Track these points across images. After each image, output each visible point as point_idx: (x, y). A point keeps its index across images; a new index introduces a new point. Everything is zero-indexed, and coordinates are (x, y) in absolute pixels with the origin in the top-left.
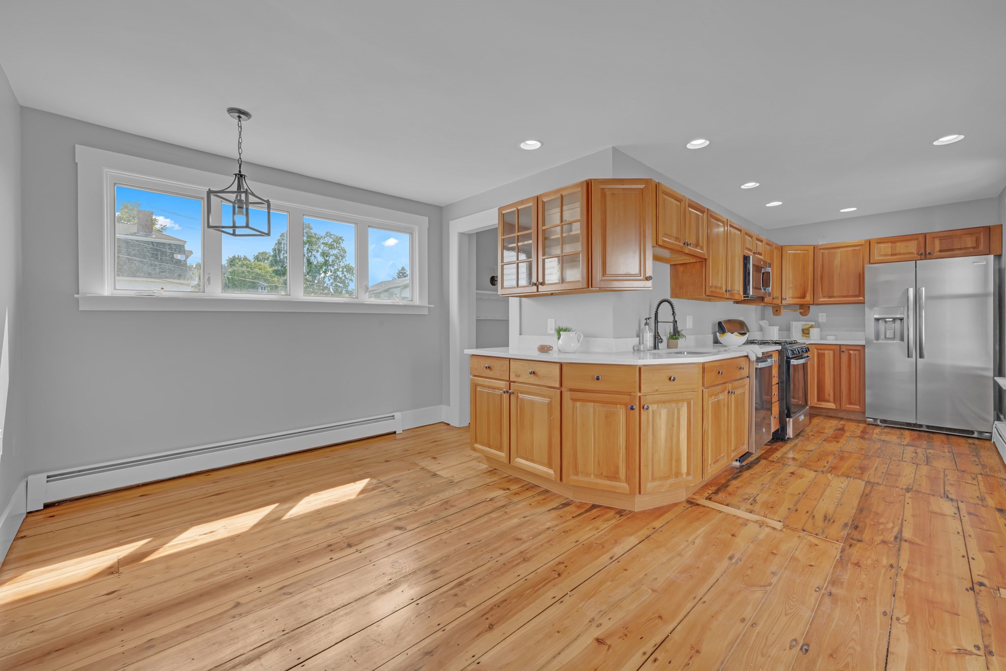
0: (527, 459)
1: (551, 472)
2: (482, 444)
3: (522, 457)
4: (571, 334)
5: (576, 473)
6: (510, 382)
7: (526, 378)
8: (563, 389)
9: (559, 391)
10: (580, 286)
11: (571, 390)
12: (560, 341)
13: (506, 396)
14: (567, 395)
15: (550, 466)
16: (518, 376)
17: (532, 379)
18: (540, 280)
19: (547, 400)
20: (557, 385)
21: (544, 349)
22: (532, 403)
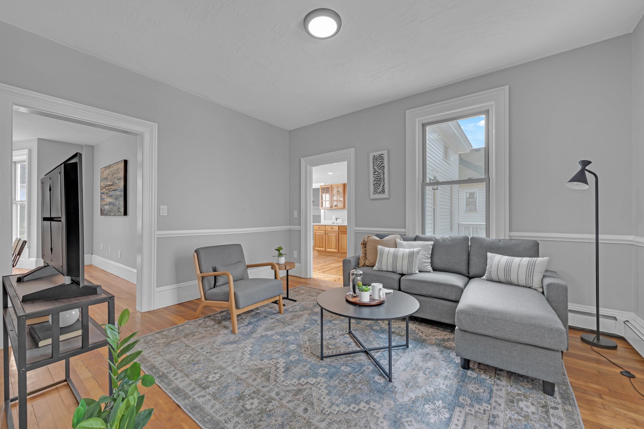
0: (330, 249)
1: (336, 250)
2: (317, 247)
3: (329, 249)
4: (340, 219)
5: (342, 250)
6: (325, 231)
7: (330, 229)
8: (339, 231)
9: (338, 232)
10: (342, 208)
11: (341, 231)
12: (337, 221)
13: (324, 234)
14: (340, 232)
15: (336, 249)
16: (328, 229)
17: (332, 230)
18: (332, 206)
19: (335, 234)
20: (338, 231)
21: (334, 223)
22: (332, 235)
